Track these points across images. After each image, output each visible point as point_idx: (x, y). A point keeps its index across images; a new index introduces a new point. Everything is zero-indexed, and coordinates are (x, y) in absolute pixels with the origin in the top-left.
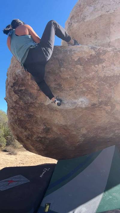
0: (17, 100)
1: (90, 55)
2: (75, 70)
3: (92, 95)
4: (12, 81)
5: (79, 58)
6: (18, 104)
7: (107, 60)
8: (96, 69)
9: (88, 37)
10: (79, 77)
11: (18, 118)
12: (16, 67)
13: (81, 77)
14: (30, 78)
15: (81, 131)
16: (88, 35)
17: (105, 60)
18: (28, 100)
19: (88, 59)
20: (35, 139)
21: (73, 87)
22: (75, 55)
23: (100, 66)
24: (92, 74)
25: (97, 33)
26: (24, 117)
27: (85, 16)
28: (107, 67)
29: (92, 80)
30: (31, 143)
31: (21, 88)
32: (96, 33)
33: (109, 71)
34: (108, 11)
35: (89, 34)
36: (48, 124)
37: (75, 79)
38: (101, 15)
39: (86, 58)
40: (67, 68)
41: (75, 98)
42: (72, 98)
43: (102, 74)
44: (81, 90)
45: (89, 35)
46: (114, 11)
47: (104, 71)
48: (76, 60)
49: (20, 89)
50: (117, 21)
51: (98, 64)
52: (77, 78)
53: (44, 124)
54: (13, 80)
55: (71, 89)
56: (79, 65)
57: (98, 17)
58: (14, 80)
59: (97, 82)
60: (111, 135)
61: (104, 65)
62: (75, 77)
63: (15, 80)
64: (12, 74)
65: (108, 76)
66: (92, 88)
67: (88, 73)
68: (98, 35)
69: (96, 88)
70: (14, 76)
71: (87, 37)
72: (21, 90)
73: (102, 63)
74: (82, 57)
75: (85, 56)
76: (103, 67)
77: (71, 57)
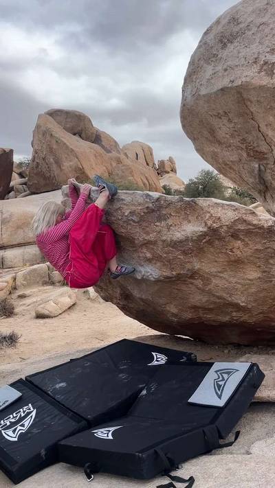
1: (147, 207)
5: (130, 212)
19: (144, 213)
23: (163, 223)
24: (153, 235)
25: (228, 113)
35: (215, 113)
39: (142, 211)
43: (167, 237)
45: (217, 116)
47: (170, 232)
48: (126, 214)
51: (160, 222)
61: (169, 222)
65: (176, 241)
67: (147, 234)
68: (231, 116)
73: (165, 220)
74: (135, 210)
75: (139, 208)
76: (169, 226)
77: (119, 209)
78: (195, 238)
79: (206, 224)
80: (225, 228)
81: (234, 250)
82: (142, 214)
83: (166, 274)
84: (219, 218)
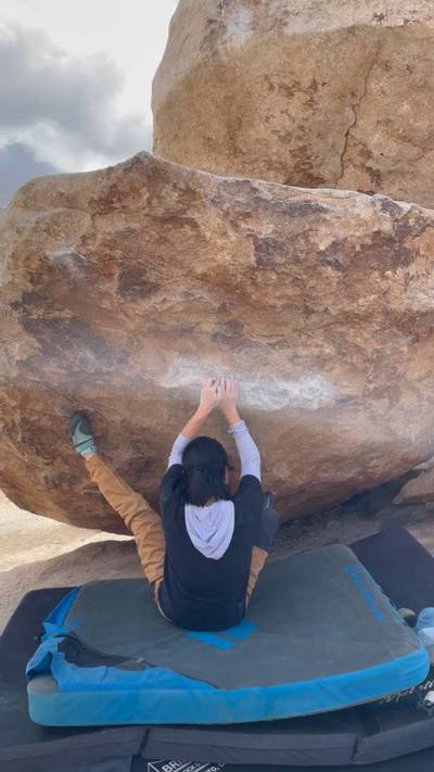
0: (30, 357)
1: (375, 233)
2: (312, 282)
3: (348, 367)
4: (21, 287)
5: (334, 243)
6: (34, 370)
7: (422, 252)
8: (384, 285)
9: (279, 91)
10: (322, 308)
11: (23, 419)
12: (49, 233)
13: (326, 309)
14: (115, 289)
15: (275, 471)
16: (280, 87)
17: (418, 253)
18: (84, 361)
19: (362, 246)
20: (86, 491)
21: (282, 336)
22: (323, 229)
23: (400, 271)
25: (320, 87)
26: (53, 418)
27: (286, 12)
28: (418, 277)
29: (362, 320)
30: (58, 497)
31: (57, 313)
32: (314, 86)
33: (424, 292)
34: (381, 18)
35: (287, 82)
36: (148, 443)
37: (304, 312)
38: (353, 27)
39: (359, 241)
40: (283, 273)
41: (287, 377)
42: (272, 375)
43: (398, 304)
44: (316, 351)
45: (287, 88)
46: (406, 21)
47: (408, 293)
48: (322, 248)
49: (52, 316)
50: (404, 59)
51: (394, 268)
52: (313, 311)
53: (134, 444)
54: (29, 285)
55: (274, 340)
56: (330, 268)
57: (339, 31)
58: (31, 281)
59: (378, 328)
60: (354, 471)
61: (412, 270)
62: (306, 307)
63: (38, 283)
64: (27, 259)
65: (418, 312)
66: (356, 346)
67: (354, 297)
68: (319, 94)
69: (370, 350)
70: (33, 266)
71: (276, 91)
72: (56, 321)
73: (406, 263)
74: (345, 239)
75: (356, 235)
76: (408, 279)
77: (305, 235)
82: (358, 249)
83: (348, 391)
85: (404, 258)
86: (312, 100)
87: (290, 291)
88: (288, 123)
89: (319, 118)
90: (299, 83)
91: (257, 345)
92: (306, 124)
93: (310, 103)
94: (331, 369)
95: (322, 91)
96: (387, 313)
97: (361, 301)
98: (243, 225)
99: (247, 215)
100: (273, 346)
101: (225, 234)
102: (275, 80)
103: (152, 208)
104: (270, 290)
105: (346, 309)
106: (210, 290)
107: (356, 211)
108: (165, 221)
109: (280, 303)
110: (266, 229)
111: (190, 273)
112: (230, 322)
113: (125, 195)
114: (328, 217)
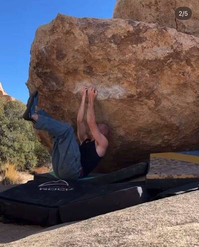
0: (40, 86)
1: (128, 32)
2: (108, 50)
3: (129, 83)
4: (35, 61)
5: (113, 35)
6: (41, 91)
7: (148, 39)
8: (134, 50)
9: (146, 7)
10: (113, 59)
12: (40, 43)
13: (115, 59)
14: (55, 58)
15: (117, 131)
16: (146, 5)
17: (146, 39)
18: (53, 86)
19: (124, 37)
21: (106, 72)
22: (109, 31)
24: (129, 56)
25: (158, 3)
28: (148, 48)
29: (128, 63)
31: (46, 70)
32: (156, 3)
33: (150, 53)
35: (147, 3)
37: (108, 61)
39: (123, 35)
40: (98, 46)
41: (108, 86)
42: (104, 86)
43: (141, 57)
44: (115, 76)
45: (148, 5)
47: (144, 53)
48: (109, 37)
49: (44, 71)
51: (137, 44)
52: (111, 60)
55: (104, 74)
56: (113, 44)
59: (134, 66)
60: (159, 141)
61: (144, 45)
62: (108, 59)
63: (38, 59)
64: (35, 51)
65: (148, 60)
66: (129, 73)
67: (124, 54)
69: (133, 75)
70: (37, 53)
72: (46, 73)
73: (141, 42)
74: (117, 34)
75: (121, 32)
76: (143, 48)
77: (103, 33)
78: (162, 59)
79: (172, 47)
80: (184, 52)
81: (185, 74)
82: (123, 37)
83: (131, 92)
84: (181, 44)
85: (140, 40)
86: (157, 8)
87: (101, 53)
88: (152, 18)
89: (162, 15)
90: (151, 3)
91: (99, 75)
92: (159, 18)
93: (157, 10)
94: (123, 83)
95: (160, 4)
96: (137, 60)
97: (127, 56)
98: (85, 31)
99: (86, 28)
100: (103, 76)
101: (81, 35)
102: (143, 3)
103: (63, 31)
104: (96, 53)
105: (122, 59)
106: (80, 55)
107: (120, 25)
108: (66, 34)
109: (100, 57)
110: (91, 31)
111: (74, 50)
112: (88, 67)
113: (57, 27)
114: (110, 27)
